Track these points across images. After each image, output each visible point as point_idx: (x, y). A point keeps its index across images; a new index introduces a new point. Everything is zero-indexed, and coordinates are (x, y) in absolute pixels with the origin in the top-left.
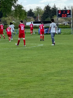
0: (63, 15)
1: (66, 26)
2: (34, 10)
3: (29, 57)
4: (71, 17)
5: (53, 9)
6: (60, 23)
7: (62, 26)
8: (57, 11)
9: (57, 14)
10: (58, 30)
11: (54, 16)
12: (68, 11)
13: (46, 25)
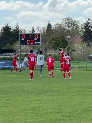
4: (41, 45)
5: (15, 30)
6: (24, 52)
8: (19, 35)
9: (19, 39)
10: (21, 63)
11: (15, 42)
12: (37, 36)
13: (3, 55)
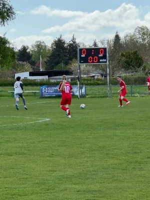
0: (90, 58)
1: (96, 81)
2: (30, 47)
3: (21, 145)
4: (108, 63)
5: (70, 45)
6: (85, 74)
7: (89, 82)
8: (78, 50)
9: (78, 56)
10: (81, 88)
11: (71, 60)
12: (102, 50)
13: (55, 79)
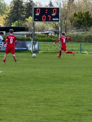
0: (44, 17)
1: (50, 38)
4: (60, 22)
5: (28, 4)
6: (39, 31)
7: (43, 38)
8: (33, 9)
9: (33, 14)
11: (28, 18)
12: (55, 10)
